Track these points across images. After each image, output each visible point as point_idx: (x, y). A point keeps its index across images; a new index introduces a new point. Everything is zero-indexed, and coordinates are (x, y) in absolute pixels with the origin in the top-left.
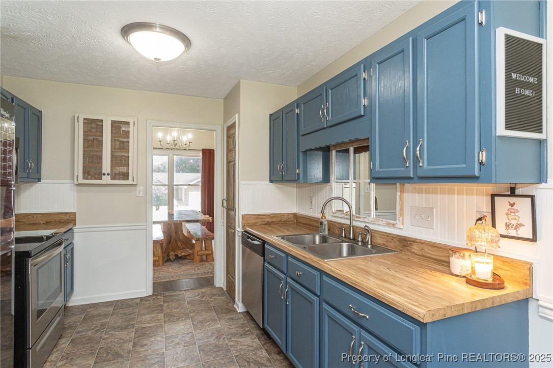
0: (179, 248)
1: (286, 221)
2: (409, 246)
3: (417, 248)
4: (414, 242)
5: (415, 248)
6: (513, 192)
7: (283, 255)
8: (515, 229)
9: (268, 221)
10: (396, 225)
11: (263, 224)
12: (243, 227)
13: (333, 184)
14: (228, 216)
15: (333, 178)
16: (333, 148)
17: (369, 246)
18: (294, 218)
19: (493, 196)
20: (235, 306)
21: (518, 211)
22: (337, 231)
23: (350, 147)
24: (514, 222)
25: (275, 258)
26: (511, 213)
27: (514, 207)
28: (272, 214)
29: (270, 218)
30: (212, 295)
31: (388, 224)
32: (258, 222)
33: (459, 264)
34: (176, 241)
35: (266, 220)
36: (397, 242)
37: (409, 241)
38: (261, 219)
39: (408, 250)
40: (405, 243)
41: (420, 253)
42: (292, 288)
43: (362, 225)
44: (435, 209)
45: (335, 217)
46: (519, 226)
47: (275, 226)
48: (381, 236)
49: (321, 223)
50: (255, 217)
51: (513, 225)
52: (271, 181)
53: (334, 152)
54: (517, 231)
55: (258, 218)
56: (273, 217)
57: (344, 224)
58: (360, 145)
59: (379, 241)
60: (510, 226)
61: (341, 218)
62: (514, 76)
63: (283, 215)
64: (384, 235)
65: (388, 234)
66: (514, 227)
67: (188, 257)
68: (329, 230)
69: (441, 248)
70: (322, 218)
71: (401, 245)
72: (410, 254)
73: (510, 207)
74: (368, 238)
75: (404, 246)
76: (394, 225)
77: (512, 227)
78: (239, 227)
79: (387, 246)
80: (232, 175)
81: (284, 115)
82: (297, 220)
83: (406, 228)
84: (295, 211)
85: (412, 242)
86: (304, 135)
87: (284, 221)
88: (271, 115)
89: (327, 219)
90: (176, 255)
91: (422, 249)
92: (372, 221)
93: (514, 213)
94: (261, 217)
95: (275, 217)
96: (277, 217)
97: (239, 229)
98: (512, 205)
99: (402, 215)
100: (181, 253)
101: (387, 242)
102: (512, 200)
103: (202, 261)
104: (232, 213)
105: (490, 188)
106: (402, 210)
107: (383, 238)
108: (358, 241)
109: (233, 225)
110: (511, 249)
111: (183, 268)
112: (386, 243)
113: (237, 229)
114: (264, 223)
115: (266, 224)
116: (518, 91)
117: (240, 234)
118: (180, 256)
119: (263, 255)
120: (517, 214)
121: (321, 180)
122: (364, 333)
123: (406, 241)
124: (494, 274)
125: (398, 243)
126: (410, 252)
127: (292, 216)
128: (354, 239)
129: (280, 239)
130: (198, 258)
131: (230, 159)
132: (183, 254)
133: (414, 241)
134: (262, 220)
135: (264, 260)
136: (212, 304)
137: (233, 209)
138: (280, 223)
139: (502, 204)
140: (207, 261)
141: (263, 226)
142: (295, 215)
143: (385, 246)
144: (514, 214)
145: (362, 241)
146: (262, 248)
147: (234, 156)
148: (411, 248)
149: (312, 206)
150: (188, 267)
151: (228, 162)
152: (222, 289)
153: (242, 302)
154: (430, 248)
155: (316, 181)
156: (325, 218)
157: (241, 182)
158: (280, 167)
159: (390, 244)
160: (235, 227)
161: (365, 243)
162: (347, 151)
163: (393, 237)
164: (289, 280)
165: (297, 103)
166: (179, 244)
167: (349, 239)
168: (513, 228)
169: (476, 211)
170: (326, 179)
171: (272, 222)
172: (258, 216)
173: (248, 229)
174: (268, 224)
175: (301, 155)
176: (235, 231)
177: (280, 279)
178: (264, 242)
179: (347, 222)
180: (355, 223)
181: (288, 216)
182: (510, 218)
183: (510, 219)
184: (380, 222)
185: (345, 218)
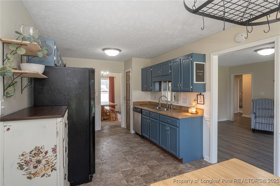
0: (105, 116)
1: (147, 104)
6: (201, 94)
7: (148, 112)
10: (179, 103)
12: (133, 106)
13: (162, 92)
14: (127, 103)
15: (162, 90)
19: (197, 95)
20: (131, 132)
22: (163, 106)
24: (201, 101)
25: (146, 113)
27: (201, 97)
30: (121, 130)
31: (177, 103)
32: (138, 104)
33: (190, 110)
34: (103, 113)
39: (181, 109)
40: (181, 107)
41: (184, 110)
42: (151, 120)
43: (170, 104)
44: (187, 98)
45: (163, 102)
49: (159, 104)
52: (142, 91)
53: (162, 82)
56: (143, 103)
58: (169, 80)
59: (175, 107)
61: (165, 102)
62: (198, 71)
67: (108, 119)
68: (161, 106)
74: (172, 107)
78: (132, 106)
80: (128, 89)
81: (147, 70)
82: (150, 104)
83: (181, 104)
84: (150, 100)
86: (153, 77)
88: (142, 69)
90: (104, 118)
92: (173, 102)
97: (132, 107)
99: (180, 100)
100: (106, 117)
103: (113, 120)
104: (128, 101)
105: (197, 93)
106: (180, 99)
109: (129, 105)
110: (200, 106)
111: (108, 123)
113: (131, 106)
116: (198, 74)
117: (132, 108)
118: (105, 118)
119: (142, 113)
120: (201, 99)
121: (158, 90)
122: (169, 125)
124: (196, 112)
125: (179, 108)
127: (149, 102)
128: (168, 107)
129: (147, 108)
130: (112, 119)
131: (127, 83)
132: (106, 118)
133: (183, 107)
135: (142, 115)
136: (123, 132)
137: (129, 100)
138: (145, 104)
139: (199, 96)
140: (115, 120)
141: (140, 105)
146: (141, 111)
147: (129, 82)
149: (155, 99)
150: (109, 122)
151: (127, 84)
152: (124, 128)
153: (133, 130)
155: (157, 91)
156: (160, 102)
157: (132, 91)
158: (146, 86)
159: (177, 108)
160: (130, 106)
161: (171, 108)
162: (166, 82)
163: (178, 106)
164: (150, 118)
165: (151, 67)
166: (104, 114)
167: (167, 107)
169: (195, 99)
170: (160, 90)
172: (138, 102)
173: (135, 106)
175: (153, 83)
176: (130, 107)
177: (147, 119)
178: (142, 109)
179: (166, 103)
180: (168, 103)
181: (147, 102)
184: (175, 102)
185: (166, 102)
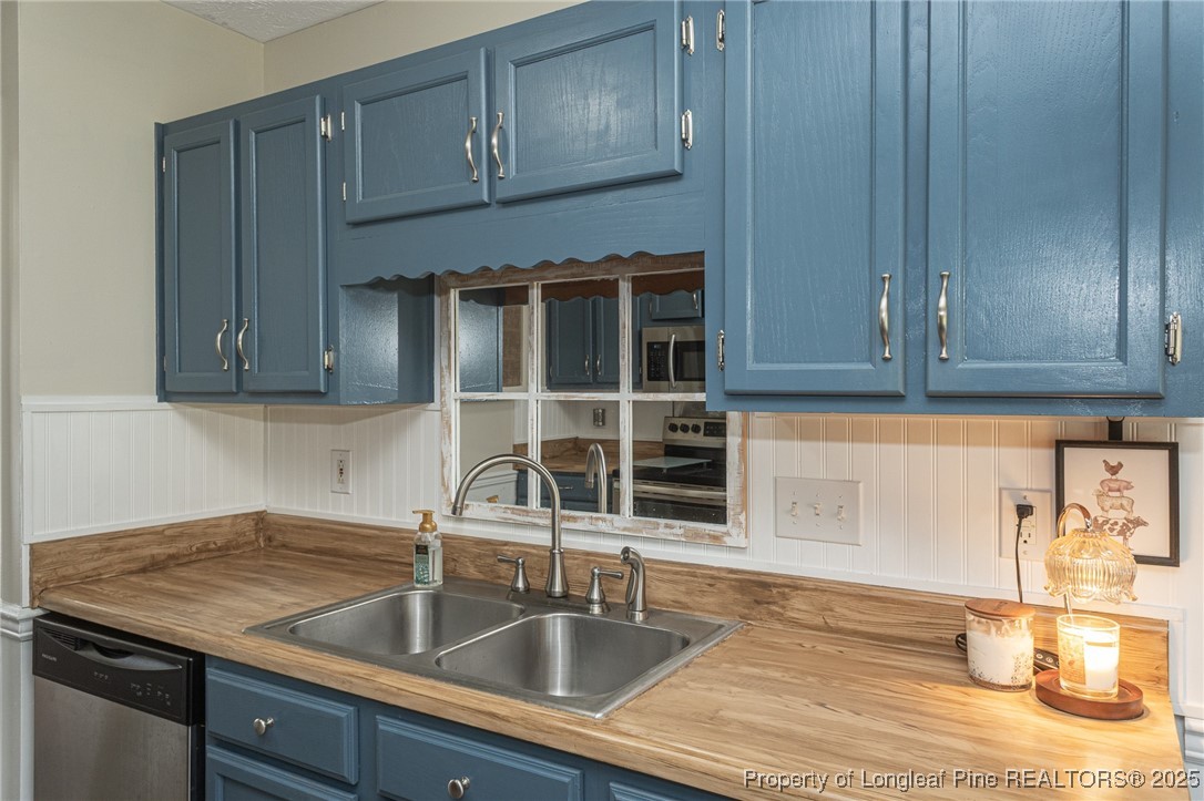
1: (227, 546)
2: (774, 603)
3: (804, 607)
4: (796, 588)
5: (799, 607)
6: (1114, 436)
8: (1122, 533)
9: (153, 556)
10: (726, 539)
11: (132, 573)
12: (37, 597)
13: (454, 407)
16: (452, 281)
17: (639, 617)
18: (257, 531)
19: (1060, 447)
21: (1129, 486)
22: (472, 570)
23: (532, 280)
24: (1118, 516)
26: (1110, 490)
27: (1120, 476)
28: (171, 526)
29: (160, 544)
31: (694, 537)
32: (110, 565)
35: (147, 552)
36: (730, 592)
37: (776, 585)
38: (122, 550)
39: (772, 614)
40: (760, 593)
41: (819, 621)
44: (861, 485)
46: (1131, 526)
47: (183, 572)
48: (666, 577)
49: (422, 549)
50: (95, 546)
51: (1116, 523)
52: (165, 394)
53: (454, 295)
54: (1125, 539)
55: (107, 550)
56: (173, 538)
57: (506, 544)
58: (574, 276)
60: (1106, 527)
63: (215, 523)
64: (677, 573)
65: (692, 571)
66: (1118, 528)
69: (893, 601)
70: (422, 529)
71: (746, 599)
72: (780, 627)
73: (1108, 476)
74: (637, 588)
75: (758, 602)
76: (715, 538)
77: (1112, 530)
78: (13, 600)
79: (689, 608)
81: (248, 136)
82: (270, 539)
83: (760, 546)
85: (787, 590)
86: (357, 224)
87: (219, 549)
88: (162, 129)
89: (440, 530)
91: (825, 609)
92: (625, 529)
93: (1119, 490)
94: (121, 543)
95: (181, 535)
96: (192, 536)
98: (1114, 470)
101: (689, 593)
102: (1114, 455)
107: (670, 581)
108: (591, 602)
112: (684, 599)
114: (133, 566)
115: (143, 570)
117: (24, 631)
120: (1126, 493)
123: (765, 586)
125: (731, 595)
126: (780, 618)
127: (248, 526)
128: (566, 596)
133: (794, 585)
134: (125, 555)
135: (203, 740)
138: (203, 556)
139: (1085, 469)
141: (134, 579)
142: (260, 519)
143: (685, 606)
144: (1118, 494)
145: (602, 602)
148: (783, 607)
154: (854, 603)
155: (369, 395)
156: (434, 529)
158: (227, 340)
159: (705, 600)
163: (713, 577)
165: (325, 98)
168: (1115, 533)
169: (1000, 490)
170: (418, 386)
171: (172, 557)
172: (108, 542)
173: (74, 603)
174: (154, 566)
175: (343, 299)
178: (201, 661)
181: (233, 525)
182: (1108, 504)
183: (1106, 508)
184: (661, 532)
